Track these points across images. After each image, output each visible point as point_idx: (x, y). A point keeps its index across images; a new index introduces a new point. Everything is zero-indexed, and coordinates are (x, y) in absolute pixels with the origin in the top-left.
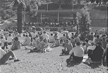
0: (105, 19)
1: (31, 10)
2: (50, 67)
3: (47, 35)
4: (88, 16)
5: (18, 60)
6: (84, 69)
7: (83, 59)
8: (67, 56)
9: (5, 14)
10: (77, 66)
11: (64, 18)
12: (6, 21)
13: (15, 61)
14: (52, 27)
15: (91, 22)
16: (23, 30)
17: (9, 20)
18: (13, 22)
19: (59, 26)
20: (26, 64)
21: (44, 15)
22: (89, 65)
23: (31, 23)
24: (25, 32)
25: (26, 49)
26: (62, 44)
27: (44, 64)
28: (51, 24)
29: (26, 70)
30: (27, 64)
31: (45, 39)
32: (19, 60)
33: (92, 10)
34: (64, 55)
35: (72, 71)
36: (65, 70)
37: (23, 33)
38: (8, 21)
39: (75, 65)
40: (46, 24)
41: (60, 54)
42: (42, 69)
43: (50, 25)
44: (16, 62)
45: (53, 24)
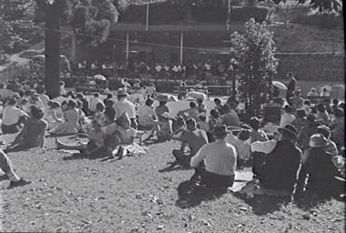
0: (331, 56)
1: (87, 23)
2: (120, 205)
3: (127, 104)
4: (270, 44)
5: (22, 183)
6: (228, 215)
7: (235, 184)
8: (184, 171)
9: (9, 33)
10: (209, 202)
11: (202, 51)
12: (14, 58)
13: (13, 184)
14: (159, 80)
15: (277, 63)
16: (62, 87)
17: (25, 53)
18: (36, 59)
19: (184, 75)
20: (45, 196)
21: (135, 42)
22: (249, 201)
23: (93, 65)
24: (70, 93)
25: (60, 147)
26: (180, 134)
27: (103, 195)
28: (158, 68)
29: (39, 215)
30: (49, 194)
31: (122, 117)
32: (28, 180)
33: (292, 27)
34: (176, 169)
35: (190, 218)
36: (167, 217)
37: (64, 96)
38: (21, 56)
39: (202, 200)
40: (143, 70)
41: (164, 165)
42: (92, 211)
43: (153, 72)
44: (15, 189)
45: (163, 70)
